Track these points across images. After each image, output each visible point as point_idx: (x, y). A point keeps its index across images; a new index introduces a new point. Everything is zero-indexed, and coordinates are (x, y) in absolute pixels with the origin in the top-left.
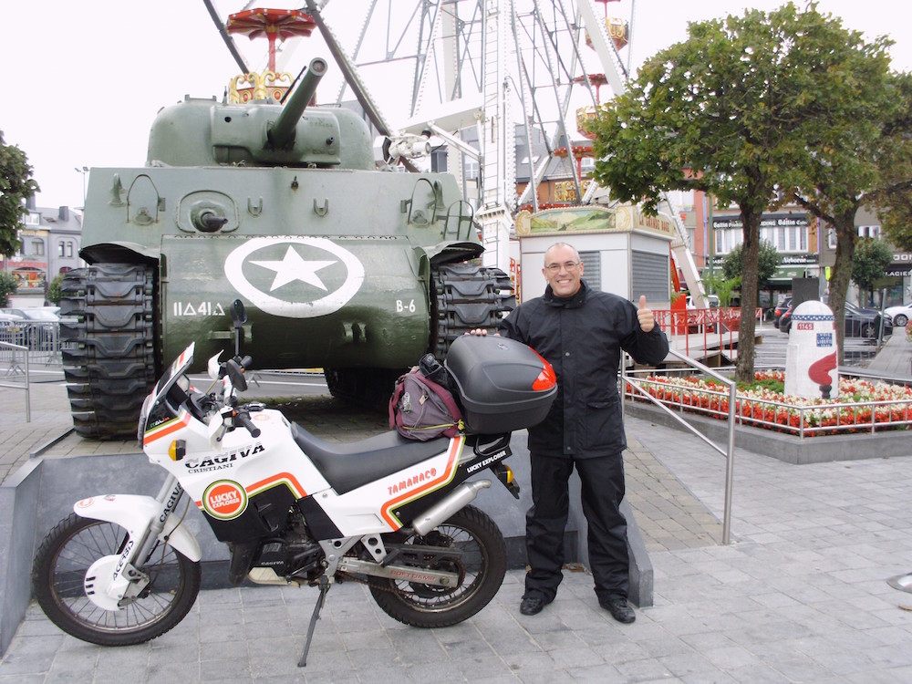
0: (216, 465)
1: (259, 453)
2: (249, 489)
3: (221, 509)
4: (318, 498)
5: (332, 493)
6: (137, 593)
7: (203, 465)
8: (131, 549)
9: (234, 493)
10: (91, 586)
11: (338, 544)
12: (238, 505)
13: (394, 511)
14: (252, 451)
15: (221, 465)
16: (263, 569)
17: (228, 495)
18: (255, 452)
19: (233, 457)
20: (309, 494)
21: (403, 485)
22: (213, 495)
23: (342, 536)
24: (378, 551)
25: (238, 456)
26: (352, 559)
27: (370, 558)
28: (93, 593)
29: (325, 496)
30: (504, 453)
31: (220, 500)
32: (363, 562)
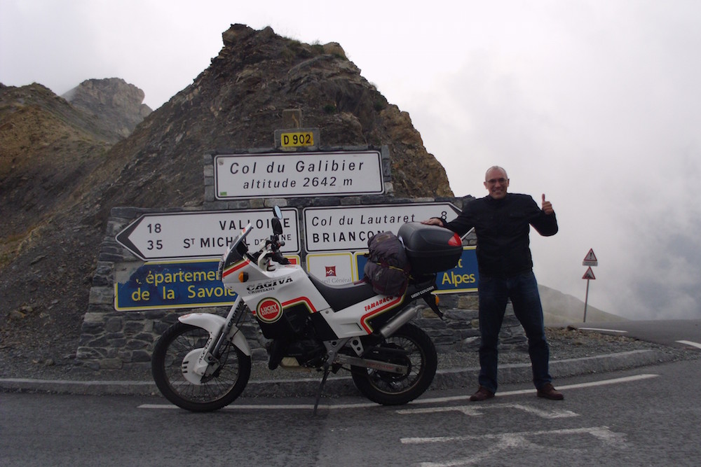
0: (265, 288)
1: (289, 283)
2: (284, 304)
3: (267, 316)
4: (323, 313)
5: (331, 310)
6: (212, 372)
7: (257, 288)
8: (211, 342)
9: (275, 306)
10: (186, 367)
11: (334, 343)
12: (277, 313)
13: (368, 321)
14: (285, 281)
15: (268, 288)
16: (290, 359)
17: (271, 307)
18: (287, 282)
19: (275, 284)
20: (317, 310)
21: (373, 305)
22: (262, 307)
23: (337, 338)
24: (359, 349)
25: (278, 283)
26: (343, 355)
27: (354, 354)
28: (186, 372)
29: (327, 313)
30: (433, 287)
31: (267, 310)
32: (349, 357)
